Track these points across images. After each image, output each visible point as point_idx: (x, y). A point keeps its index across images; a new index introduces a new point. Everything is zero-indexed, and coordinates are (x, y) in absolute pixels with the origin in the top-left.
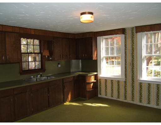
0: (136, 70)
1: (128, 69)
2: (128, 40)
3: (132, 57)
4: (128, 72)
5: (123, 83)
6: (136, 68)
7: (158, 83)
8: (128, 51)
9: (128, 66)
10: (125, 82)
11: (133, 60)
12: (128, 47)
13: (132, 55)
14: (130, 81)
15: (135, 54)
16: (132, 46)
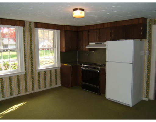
0: (34, 61)
1: (27, 62)
2: (26, 33)
3: (31, 50)
4: (28, 64)
5: (23, 77)
6: (34, 60)
7: (51, 69)
8: (26, 45)
9: (27, 59)
10: (25, 75)
11: (31, 53)
12: (26, 40)
13: (30, 48)
14: (30, 73)
15: (33, 47)
16: (31, 39)
